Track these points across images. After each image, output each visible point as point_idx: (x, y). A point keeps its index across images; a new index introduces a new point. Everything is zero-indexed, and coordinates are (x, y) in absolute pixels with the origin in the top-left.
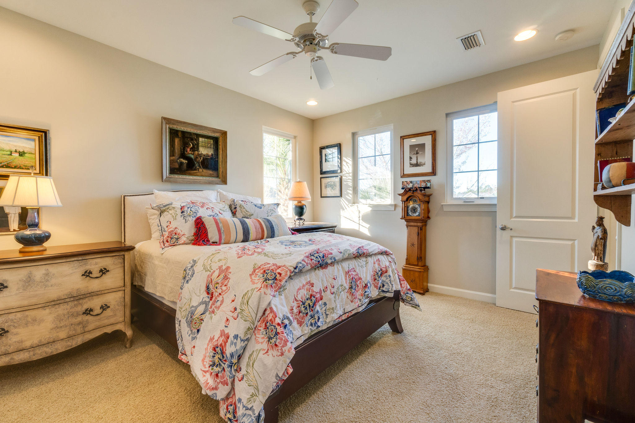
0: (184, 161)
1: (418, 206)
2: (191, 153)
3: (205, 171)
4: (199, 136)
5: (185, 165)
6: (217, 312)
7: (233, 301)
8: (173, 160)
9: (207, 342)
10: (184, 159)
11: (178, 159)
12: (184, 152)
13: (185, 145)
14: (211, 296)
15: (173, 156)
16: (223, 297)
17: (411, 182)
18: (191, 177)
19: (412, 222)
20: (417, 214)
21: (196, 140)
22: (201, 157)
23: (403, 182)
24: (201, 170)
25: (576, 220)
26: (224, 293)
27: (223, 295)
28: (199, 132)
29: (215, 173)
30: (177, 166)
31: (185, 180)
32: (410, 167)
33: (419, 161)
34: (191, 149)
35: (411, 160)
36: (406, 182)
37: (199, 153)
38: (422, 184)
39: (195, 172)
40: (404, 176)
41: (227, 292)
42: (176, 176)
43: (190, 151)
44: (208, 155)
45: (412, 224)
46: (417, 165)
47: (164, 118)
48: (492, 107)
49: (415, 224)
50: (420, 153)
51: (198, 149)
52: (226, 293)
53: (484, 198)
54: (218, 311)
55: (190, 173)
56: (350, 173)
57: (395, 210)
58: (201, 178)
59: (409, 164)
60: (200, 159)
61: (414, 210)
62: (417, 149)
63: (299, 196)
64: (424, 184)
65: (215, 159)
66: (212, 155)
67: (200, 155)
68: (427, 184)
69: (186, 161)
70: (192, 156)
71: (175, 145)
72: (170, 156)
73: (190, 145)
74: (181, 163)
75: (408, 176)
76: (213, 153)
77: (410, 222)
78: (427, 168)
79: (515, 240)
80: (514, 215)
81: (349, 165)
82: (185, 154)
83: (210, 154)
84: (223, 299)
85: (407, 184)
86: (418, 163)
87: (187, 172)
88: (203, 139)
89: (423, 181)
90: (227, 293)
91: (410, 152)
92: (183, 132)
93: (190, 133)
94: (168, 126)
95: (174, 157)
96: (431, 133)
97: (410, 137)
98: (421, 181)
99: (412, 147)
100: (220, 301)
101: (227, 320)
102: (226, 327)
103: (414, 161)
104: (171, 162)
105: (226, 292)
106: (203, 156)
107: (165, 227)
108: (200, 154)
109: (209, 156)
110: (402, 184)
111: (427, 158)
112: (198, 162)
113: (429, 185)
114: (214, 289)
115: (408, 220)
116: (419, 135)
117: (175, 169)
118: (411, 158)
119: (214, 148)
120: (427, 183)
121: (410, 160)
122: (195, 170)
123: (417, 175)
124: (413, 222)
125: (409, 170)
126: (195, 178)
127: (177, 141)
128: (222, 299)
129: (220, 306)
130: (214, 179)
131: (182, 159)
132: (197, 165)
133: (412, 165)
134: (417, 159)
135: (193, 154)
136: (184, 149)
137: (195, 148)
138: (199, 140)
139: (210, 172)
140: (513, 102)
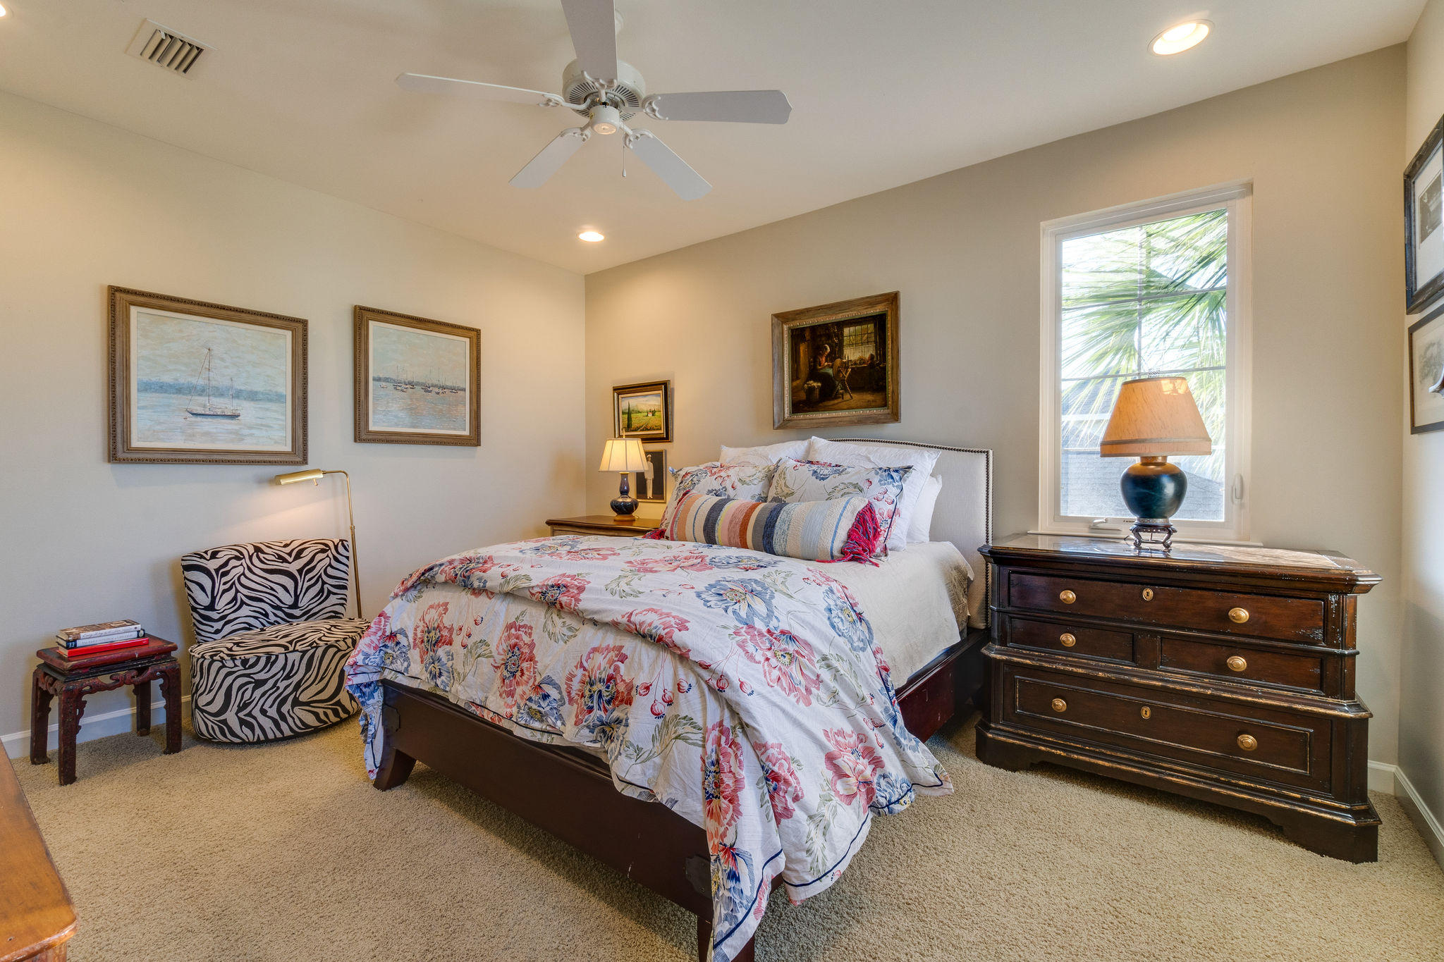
0: (815, 384)
2: (828, 365)
3: (855, 396)
4: (841, 325)
5: (817, 392)
8: (796, 387)
10: (815, 381)
11: (805, 383)
12: (815, 366)
13: (816, 351)
15: (798, 378)
18: (827, 415)
21: (837, 336)
22: (848, 367)
24: (847, 396)
28: (841, 317)
29: (876, 397)
30: (803, 396)
31: (814, 421)
34: (826, 357)
37: (844, 360)
39: (836, 401)
42: (801, 416)
43: (826, 361)
44: (862, 360)
47: (777, 316)
51: (841, 355)
55: (826, 406)
58: (846, 413)
60: (847, 372)
65: (878, 365)
66: (872, 357)
67: (845, 366)
69: (819, 384)
70: (830, 371)
71: (799, 357)
72: (793, 380)
73: (826, 349)
74: (811, 389)
76: (874, 354)
82: (817, 370)
83: (867, 356)
87: (821, 404)
88: (852, 329)
92: (813, 329)
93: (825, 326)
94: (785, 327)
95: (798, 382)
104: (794, 391)
106: (852, 365)
108: (845, 363)
109: (864, 363)
112: (842, 381)
117: (800, 402)
119: (875, 342)
122: (836, 398)
126: (834, 414)
127: (803, 348)
130: (875, 411)
131: (812, 382)
132: (839, 387)
135: (832, 367)
136: (815, 361)
137: (837, 351)
138: (842, 334)
139: (868, 397)
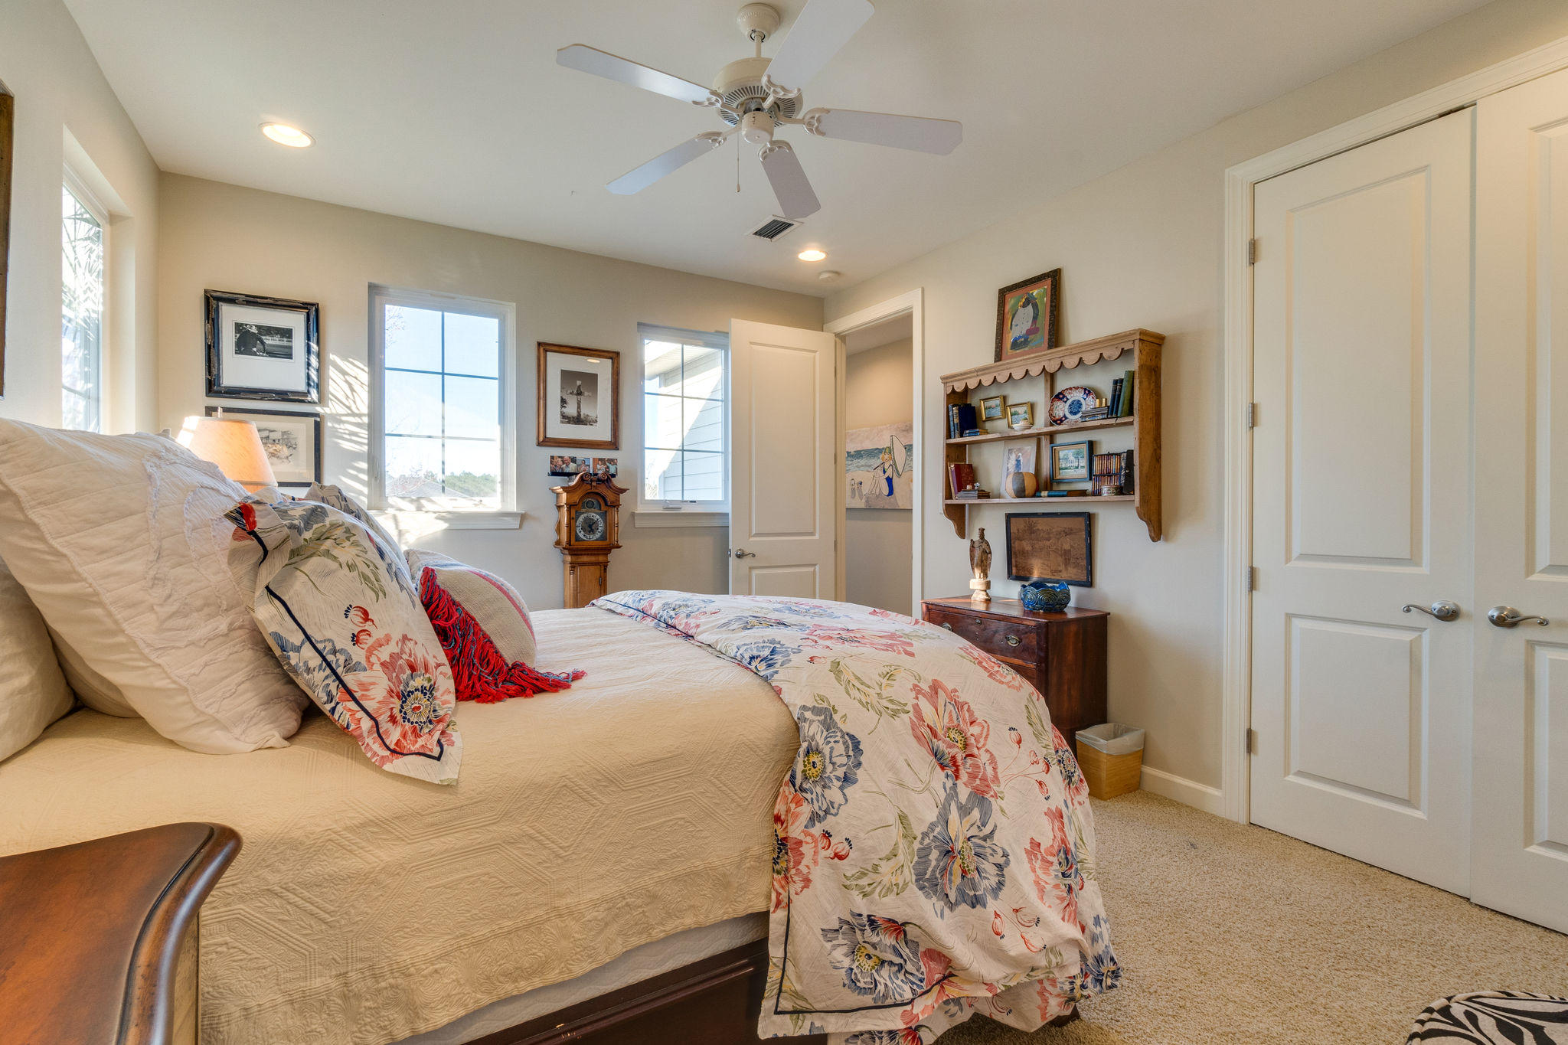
1: (598, 517)
6: (1002, 788)
7: (1019, 742)
9: (1027, 866)
14: (954, 769)
16: (987, 751)
17: (574, 460)
19: (585, 554)
20: (598, 535)
23: (552, 457)
25: (817, 537)
26: (982, 741)
27: (984, 745)
32: (562, 422)
33: (584, 411)
35: (565, 407)
36: (559, 457)
38: (598, 467)
40: (545, 442)
41: (987, 735)
45: (585, 559)
46: (578, 420)
48: (718, 339)
49: (593, 559)
50: (586, 393)
52: (986, 738)
53: (695, 502)
54: (1002, 786)
56: (364, 415)
57: (521, 526)
59: (559, 415)
61: (590, 526)
62: (579, 383)
63: (254, 479)
64: (603, 467)
68: (608, 468)
75: (556, 442)
77: (581, 555)
78: (601, 431)
79: (755, 572)
80: (754, 532)
81: (356, 387)
84: (992, 755)
85: (564, 463)
86: (582, 417)
89: (600, 459)
90: (989, 737)
91: (562, 388)
96: (611, 355)
97: (562, 349)
98: (596, 461)
99: (567, 376)
100: (988, 763)
101: (1040, 783)
102: (1047, 799)
103: (571, 410)
105: (984, 735)
107: (343, 643)
110: (551, 462)
111: (600, 408)
113: (612, 470)
114: (951, 747)
115: (574, 550)
116: (586, 352)
118: (563, 402)
120: (608, 464)
121: (562, 406)
123: (578, 444)
124: (588, 554)
125: (557, 429)
128: (988, 756)
129: (996, 773)
133: (566, 419)
134: (579, 407)
140: (751, 343)
